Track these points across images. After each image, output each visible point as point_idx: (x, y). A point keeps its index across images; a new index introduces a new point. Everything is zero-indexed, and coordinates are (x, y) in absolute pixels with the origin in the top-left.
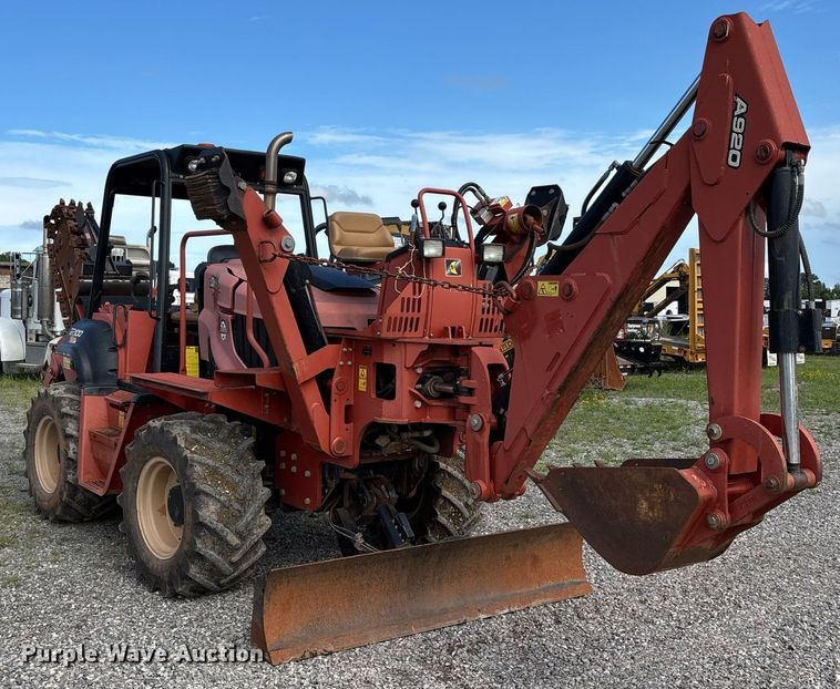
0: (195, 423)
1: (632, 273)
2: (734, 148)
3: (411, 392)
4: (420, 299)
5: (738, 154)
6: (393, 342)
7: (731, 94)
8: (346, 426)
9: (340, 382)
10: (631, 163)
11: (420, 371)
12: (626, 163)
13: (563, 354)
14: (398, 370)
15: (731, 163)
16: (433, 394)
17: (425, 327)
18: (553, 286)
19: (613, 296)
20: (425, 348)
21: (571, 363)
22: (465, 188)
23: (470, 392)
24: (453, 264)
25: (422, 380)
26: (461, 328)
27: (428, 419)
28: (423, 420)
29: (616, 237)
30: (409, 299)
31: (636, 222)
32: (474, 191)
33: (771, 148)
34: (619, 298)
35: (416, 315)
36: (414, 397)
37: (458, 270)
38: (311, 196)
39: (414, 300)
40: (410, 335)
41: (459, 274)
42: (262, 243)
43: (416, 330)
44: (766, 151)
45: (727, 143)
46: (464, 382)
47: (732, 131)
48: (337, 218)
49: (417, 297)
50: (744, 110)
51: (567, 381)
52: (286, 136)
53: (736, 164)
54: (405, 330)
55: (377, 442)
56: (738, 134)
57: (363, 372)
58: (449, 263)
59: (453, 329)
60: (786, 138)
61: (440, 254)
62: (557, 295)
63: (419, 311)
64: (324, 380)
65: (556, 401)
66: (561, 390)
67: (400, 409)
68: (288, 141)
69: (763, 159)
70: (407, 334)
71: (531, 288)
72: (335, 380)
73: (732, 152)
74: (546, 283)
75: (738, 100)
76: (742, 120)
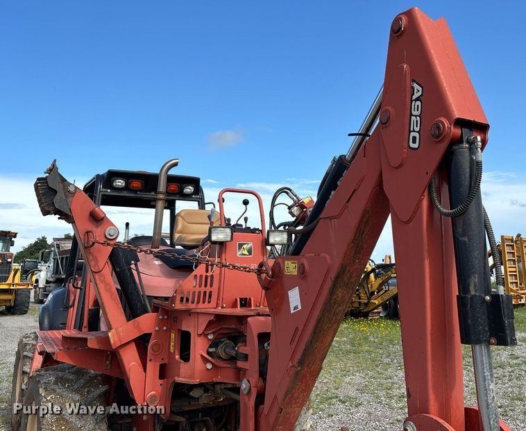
0: (60, 374)
1: (345, 254)
2: (414, 131)
3: (202, 356)
4: (212, 276)
5: (417, 135)
6: (189, 313)
7: (408, 80)
8: (161, 381)
9: (155, 344)
10: (345, 156)
11: (211, 337)
12: (340, 157)
13: (300, 329)
14: (192, 336)
15: (412, 145)
16: (223, 355)
17: (218, 299)
18: (294, 265)
19: (333, 275)
20: (212, 318)
21: (306, 338)
22: (281, 191)
23: (246, 357)
24: (245, 246)
25: (214, 344)
26: (250, 299)
27: (219, 379)
28: (215, 380)
29: (333, 221)
30: (201, 276)
31: (345, 208)
32: (287, 193)
33: (444, 125)
34: (337, 278)
35: (208, 289)
36: (205, 360)
37: (250, 251)
38: (206, 202)
39: (206, 277)
40: (203, 307)
41: (250, 254)
42: (87, 232)
43: (209, 302)
44: (439, 128)
45: (408, 127)
46: (242, 349)
47: (411, 115)
48: (182, 214)
49: (209, 274)
50: (420, 94)
51: (304, 355)
52: (174, 161)
53: (416, 146)
54: (198, 302)
55: (191, 394)
56: (416, 116)
57: (173, 336)
58: (241, 246)
59: (241, 299)
60: (457, 114)
61: (229, 239)
62: (296, 273)
63: (211, 286)
64: (142, 342)
65: (297, 373)
66: (301, 363)
67: (194, 370)
68: (176, 165)
69: (437, 137)
70: (201, 305)
71: (280, 267)
72: (152, 342)
73: (412, 134)
74: (290, 263)
75: (415, 85)
76: (419, 103)
